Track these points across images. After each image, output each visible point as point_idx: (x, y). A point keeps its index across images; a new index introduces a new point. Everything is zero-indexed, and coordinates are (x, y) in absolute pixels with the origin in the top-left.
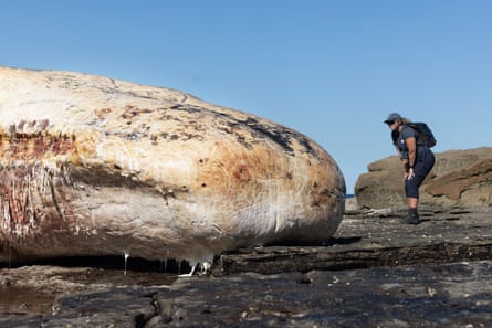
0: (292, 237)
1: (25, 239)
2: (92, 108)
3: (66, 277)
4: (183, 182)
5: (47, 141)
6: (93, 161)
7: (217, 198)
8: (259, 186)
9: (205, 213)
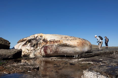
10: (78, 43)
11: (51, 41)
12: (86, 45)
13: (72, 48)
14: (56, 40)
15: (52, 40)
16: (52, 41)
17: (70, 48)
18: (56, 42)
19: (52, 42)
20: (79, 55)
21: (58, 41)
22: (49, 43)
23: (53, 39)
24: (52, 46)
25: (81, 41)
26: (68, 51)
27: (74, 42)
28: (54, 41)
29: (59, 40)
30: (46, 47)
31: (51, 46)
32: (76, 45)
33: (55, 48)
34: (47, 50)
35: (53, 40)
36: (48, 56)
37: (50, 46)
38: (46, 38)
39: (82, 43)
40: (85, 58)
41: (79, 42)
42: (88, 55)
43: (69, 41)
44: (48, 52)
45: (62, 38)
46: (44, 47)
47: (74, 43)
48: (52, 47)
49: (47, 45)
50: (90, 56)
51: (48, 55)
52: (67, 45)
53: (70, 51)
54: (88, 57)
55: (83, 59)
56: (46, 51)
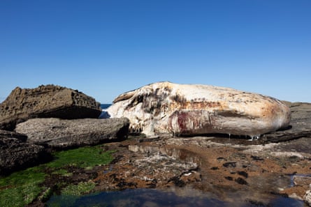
0: (282, 129)
1: (198, 130)
2: (217, 94)
3: (212, 140)
4: (257, 115)
5: (205, 104)
6: (228, 110)
7: (267, 119)
8: (277, 115)
9: (263, 124)
10: (264, 110)
11: (195, 103)
12: (280, 113)
13: (249, 120)
14: (209, 101)
15: (197, 101)
16: (198, 103)
17: (245, 120)
18: (210, 106)
19: (199, 105)
20: (262, 136)
21: (214, 103)
22: (189, 105)
23: (202, 97)
24: (200, 114)
25: (270, 104)
26: (239, 126)
27: (255, 108)
28: (203, 103)
29: (216, 101)
30: (184, 114)
31: (198, 112)
32: (259, 115)
33: (208, 119)
34: (186, 122)
35: (201, 101)
36: (186, 134)
37: (195, 114)
38: (181, 95)
39: (273, 110)
40: (277, 142)
41: (265, 106)
42: (285, 135)
43: (243, 105)
44: (187, 126)
45: (222, 96)
46: (178, 114)
47: (254, 110)
48: (198, 116)
49: (184, 110)
50: (289, 137)
51: (188, 132)
52: (238, 113)
53: (243, 126)
54: (285, 141)
55: (274, 144)
56: (183, 123)
